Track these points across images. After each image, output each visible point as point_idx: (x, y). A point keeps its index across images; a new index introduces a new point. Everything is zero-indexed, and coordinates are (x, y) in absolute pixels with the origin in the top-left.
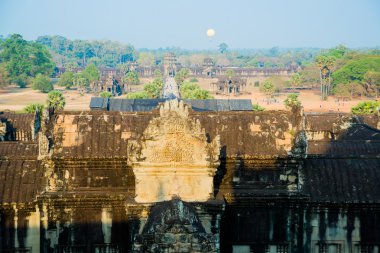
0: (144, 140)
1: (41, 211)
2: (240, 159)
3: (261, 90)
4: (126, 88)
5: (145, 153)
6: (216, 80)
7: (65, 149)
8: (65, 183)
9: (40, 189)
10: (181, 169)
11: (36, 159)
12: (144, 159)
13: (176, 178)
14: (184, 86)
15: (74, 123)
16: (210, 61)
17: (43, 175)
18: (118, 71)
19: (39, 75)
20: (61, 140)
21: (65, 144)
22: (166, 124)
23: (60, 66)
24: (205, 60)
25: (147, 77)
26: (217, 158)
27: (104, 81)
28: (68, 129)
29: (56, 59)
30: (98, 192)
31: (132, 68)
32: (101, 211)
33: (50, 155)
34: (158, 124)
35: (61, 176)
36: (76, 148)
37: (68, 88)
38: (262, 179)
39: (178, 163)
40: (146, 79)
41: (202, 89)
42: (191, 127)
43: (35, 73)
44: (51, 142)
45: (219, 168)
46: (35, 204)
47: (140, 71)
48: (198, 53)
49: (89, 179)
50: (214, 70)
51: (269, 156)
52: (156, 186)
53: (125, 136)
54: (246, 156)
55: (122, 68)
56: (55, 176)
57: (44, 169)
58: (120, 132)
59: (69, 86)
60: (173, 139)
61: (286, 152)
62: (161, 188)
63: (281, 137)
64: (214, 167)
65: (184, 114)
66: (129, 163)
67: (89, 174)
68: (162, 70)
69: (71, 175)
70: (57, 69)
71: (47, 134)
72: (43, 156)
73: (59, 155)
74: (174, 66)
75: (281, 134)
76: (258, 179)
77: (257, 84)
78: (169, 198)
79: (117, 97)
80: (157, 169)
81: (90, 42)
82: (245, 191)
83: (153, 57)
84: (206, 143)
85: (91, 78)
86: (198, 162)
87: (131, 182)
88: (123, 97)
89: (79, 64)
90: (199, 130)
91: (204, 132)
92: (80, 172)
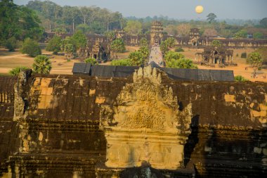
0: (117, 106)
1: (13, 172)
2: (213, 128)
3: (247, 62)
4: (112, 55)
5: (117, 118)
6: (202, 50)
7: (40, 111)
8: (38, 145)
9: (14, 150)
10: (152, 136)
11: (11, 119)
12: (116, 124)
13: (146, 144)
14: (169, 55)
15: (50, 86)
16: (197, 30)
17: (17, 136)
18: (105, 38)
19: (28, 40)
20: (37, 102)
21: (41, 106)
22: (139, 90)
23: (49, 32)
24: (192, 30)
25: (134, 45)
26: (188, 126)
27: (91, 47)
28: (43, 92)
29: (45, 25)
30: (70, 155)
31: (119, 36)
32: (72, 174)
33: (25, 116)
34: (131, 90)
35: (35, 138)
36: (50, 110)
37: (56, 53)
38: (235, 151)
39: (149, 130)
40: (132, 47)
41: (186, 59)
42: (163, 94)
43: (24, 37)
44: (27, 104)
45: (190, 136)
46: (7, 164)
47: (127, 39)
48: (185, 23)
49: (62, 142)
50: (200, 40)
51: (243, 128)
52: (127, 151)
53: (99, 100)
54: (219, 126)
55: (109, 35)
56: (29, 138)
57: (19, 131)
58: (95, 96)
59: (56, 51)
60: (145, 106)
61: (260, 124)
62: (131, 154)
63: (256, 108)
64: (185, 135)
65: (157, 80)
66: (101, 128)
67: (62, 136)
68: (149, 38)
69: (45, 137)
70: (45, 34)
71: (23, 95)
72: (18, 118)
73: (34, 117)
74: (160, 36)
75: (256, 105)
76: (230, 150)
77: (244, 56)
78: (139, 164)
79: (103, 64)
80: (127, 135)
81: (80, 9)
82: (216, 161)
83: (140, 25)
84: (177, 111)
85: (78, 45)
86: (169, 130)
87: (103, 146)
88: (108, 64)
89: (68, 30)
90: (171, 97)
91: (176, 100)
92: (53, 134)
